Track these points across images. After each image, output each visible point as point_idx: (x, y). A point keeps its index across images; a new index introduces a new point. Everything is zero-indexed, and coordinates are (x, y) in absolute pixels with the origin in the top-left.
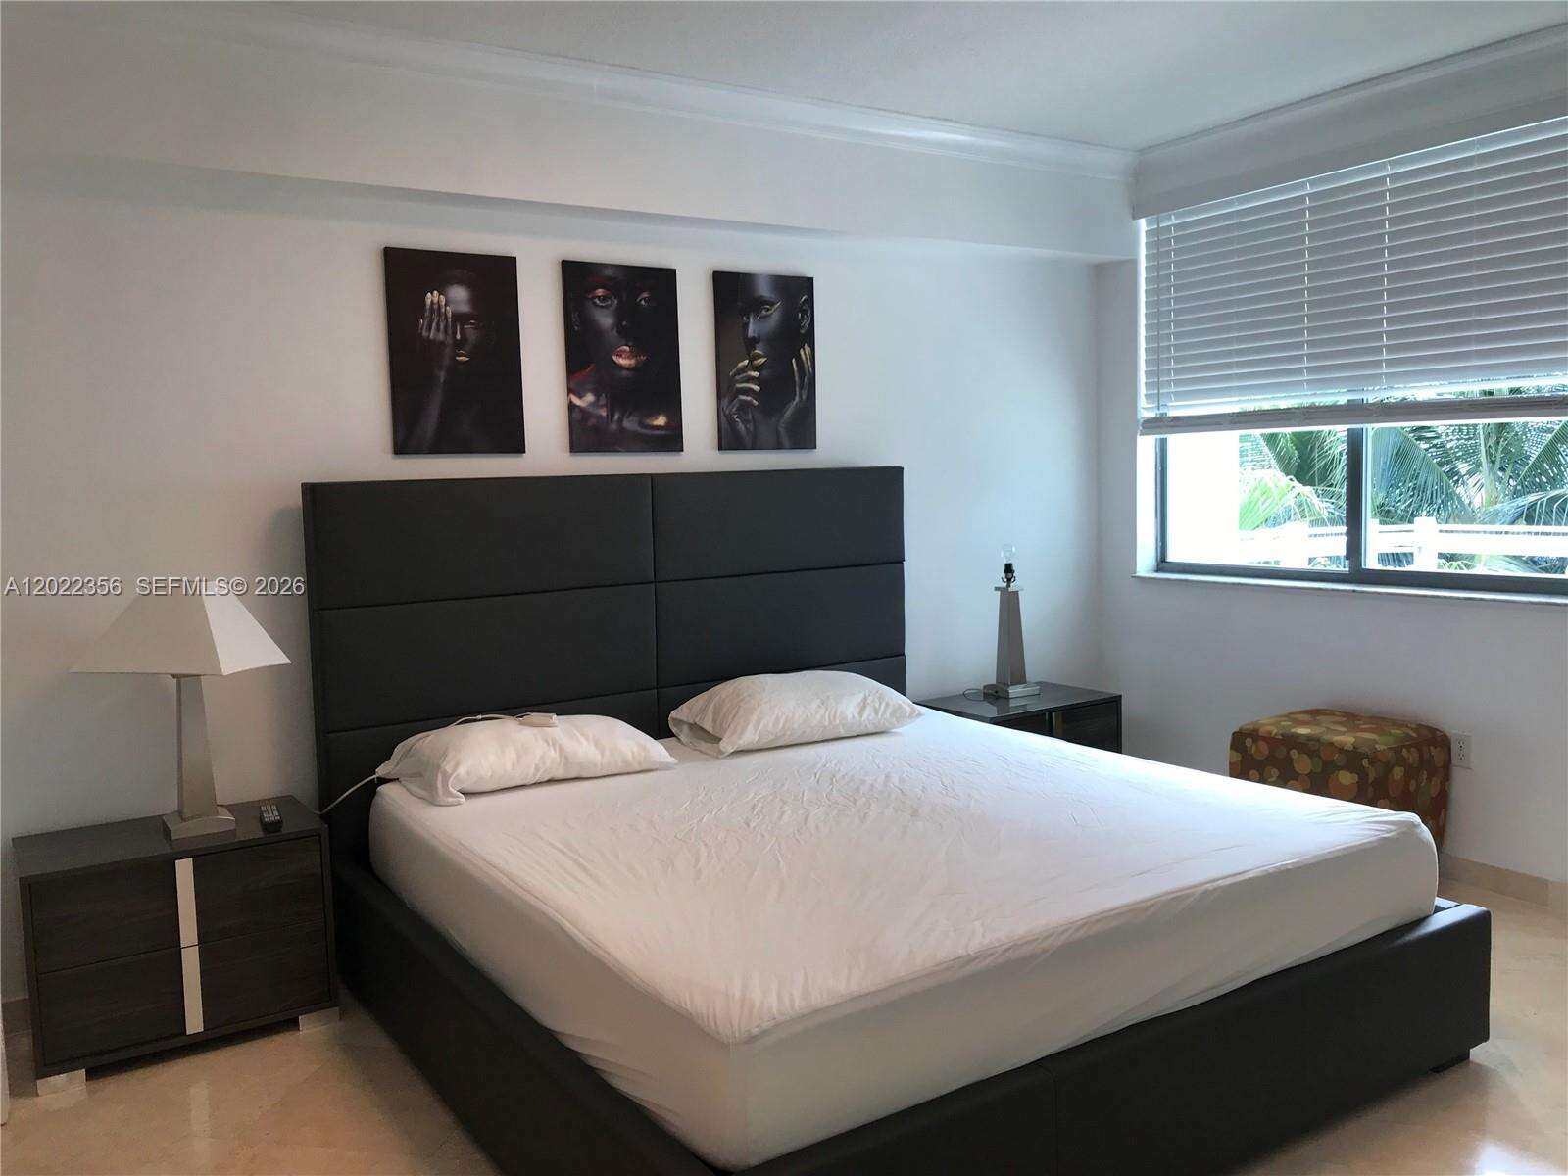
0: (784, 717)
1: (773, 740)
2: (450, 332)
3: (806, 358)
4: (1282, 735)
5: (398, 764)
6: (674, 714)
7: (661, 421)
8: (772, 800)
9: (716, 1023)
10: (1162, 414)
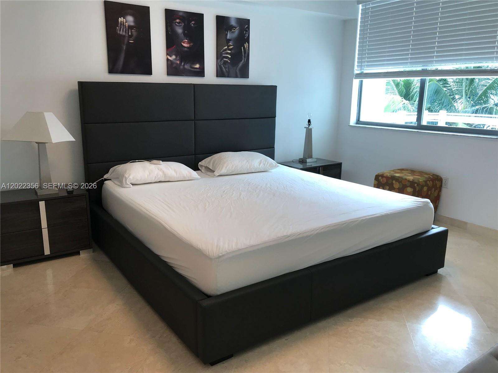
0: (235, 165)
1: (231, 173)
2: (127, 32)
3: (247, 47)
4: (391, 176)
5: (111, 175)
6: (200, 163)
7: (197, 66)
8: (230, 190)
9: (208, 252)
10: (362, 72)
